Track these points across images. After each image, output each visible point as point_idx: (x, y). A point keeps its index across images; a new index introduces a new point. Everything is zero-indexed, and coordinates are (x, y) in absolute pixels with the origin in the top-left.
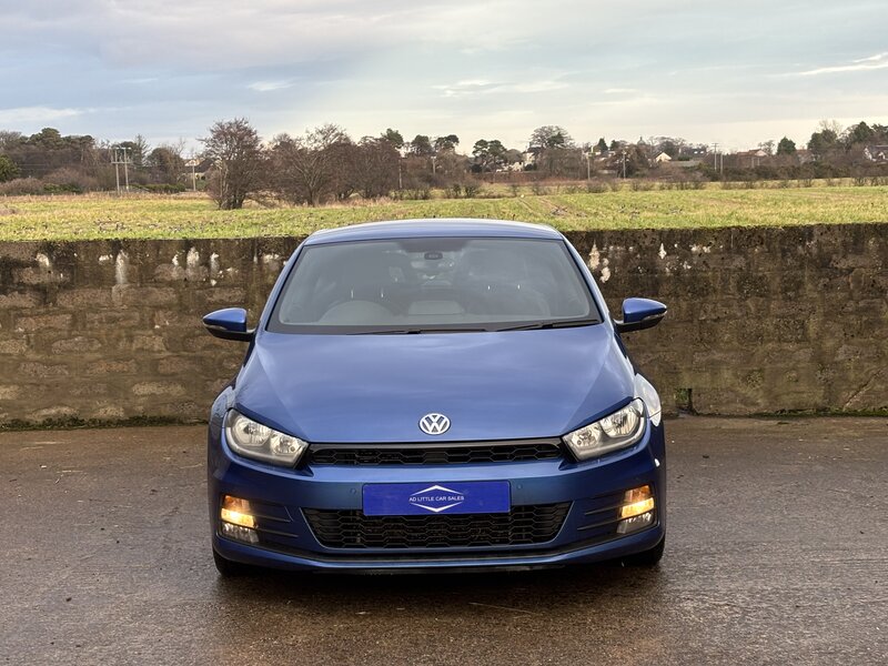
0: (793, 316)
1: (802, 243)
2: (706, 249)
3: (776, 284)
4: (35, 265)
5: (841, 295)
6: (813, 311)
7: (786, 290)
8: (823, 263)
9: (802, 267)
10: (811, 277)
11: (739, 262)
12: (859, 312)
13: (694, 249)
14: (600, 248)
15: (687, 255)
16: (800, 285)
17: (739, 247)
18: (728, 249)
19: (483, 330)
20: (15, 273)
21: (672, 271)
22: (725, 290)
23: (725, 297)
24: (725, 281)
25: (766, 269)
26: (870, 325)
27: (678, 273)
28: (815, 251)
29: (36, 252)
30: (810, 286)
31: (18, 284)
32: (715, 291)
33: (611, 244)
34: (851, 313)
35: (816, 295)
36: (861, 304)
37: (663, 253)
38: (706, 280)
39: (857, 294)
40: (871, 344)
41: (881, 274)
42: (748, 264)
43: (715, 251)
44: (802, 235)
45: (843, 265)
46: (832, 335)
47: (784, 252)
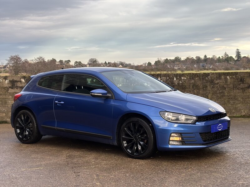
0: (205, 94)
1: (207, 77)
2: (185, 78)
3: (201, 87)
4: (21, 81)
5: (216, 89)
6: (210, 93)
7: (203, 88)
8: (212, 82)
9: (207, 82)
10: (209, 85)
11: (193, 81)
12: (220, 93)
13: (182, 78)
14: (160, 78)
15: (181, 80)
16: (206, 87)
17: (193, 78)
18: (190, 78)
19: (166, 92)
20: (15, 83)
21: (177, 83)
22: (189, 88)
23: (189, 90)
24: (190, 86)
25: (199, 83)
26: (223, 96)
27: (179, 84)
28: (210, 79)
29: (21, 78)
30: (209, 87)
31: (16, 86)
32: (187, 88)
33: (163, 77)
34: (218, 93)
35: (210, 89)
36: (221, 91)
37: (175, 79)
38: (185, 85)
39: (219, 89)
40: (223, 101)
41: (224, 84)
42: (195, 82)
43: (187, 79)
44: (207, 75)
45: (216, 82)
46: (214, 98)
47: (203, 79)
